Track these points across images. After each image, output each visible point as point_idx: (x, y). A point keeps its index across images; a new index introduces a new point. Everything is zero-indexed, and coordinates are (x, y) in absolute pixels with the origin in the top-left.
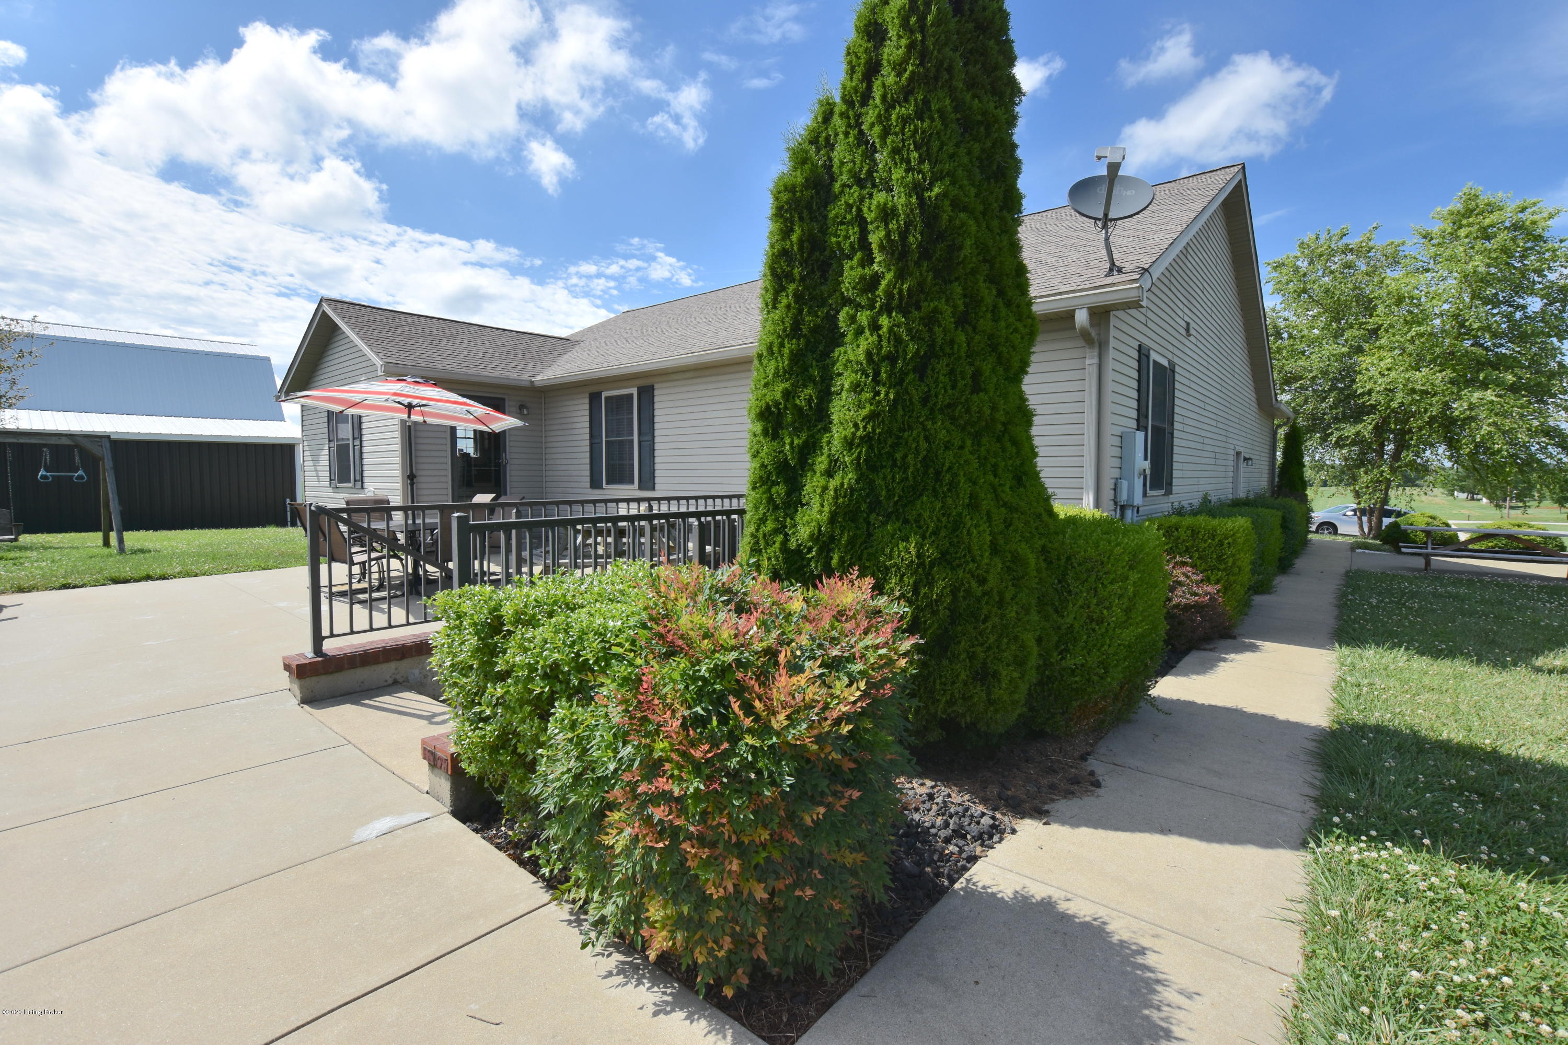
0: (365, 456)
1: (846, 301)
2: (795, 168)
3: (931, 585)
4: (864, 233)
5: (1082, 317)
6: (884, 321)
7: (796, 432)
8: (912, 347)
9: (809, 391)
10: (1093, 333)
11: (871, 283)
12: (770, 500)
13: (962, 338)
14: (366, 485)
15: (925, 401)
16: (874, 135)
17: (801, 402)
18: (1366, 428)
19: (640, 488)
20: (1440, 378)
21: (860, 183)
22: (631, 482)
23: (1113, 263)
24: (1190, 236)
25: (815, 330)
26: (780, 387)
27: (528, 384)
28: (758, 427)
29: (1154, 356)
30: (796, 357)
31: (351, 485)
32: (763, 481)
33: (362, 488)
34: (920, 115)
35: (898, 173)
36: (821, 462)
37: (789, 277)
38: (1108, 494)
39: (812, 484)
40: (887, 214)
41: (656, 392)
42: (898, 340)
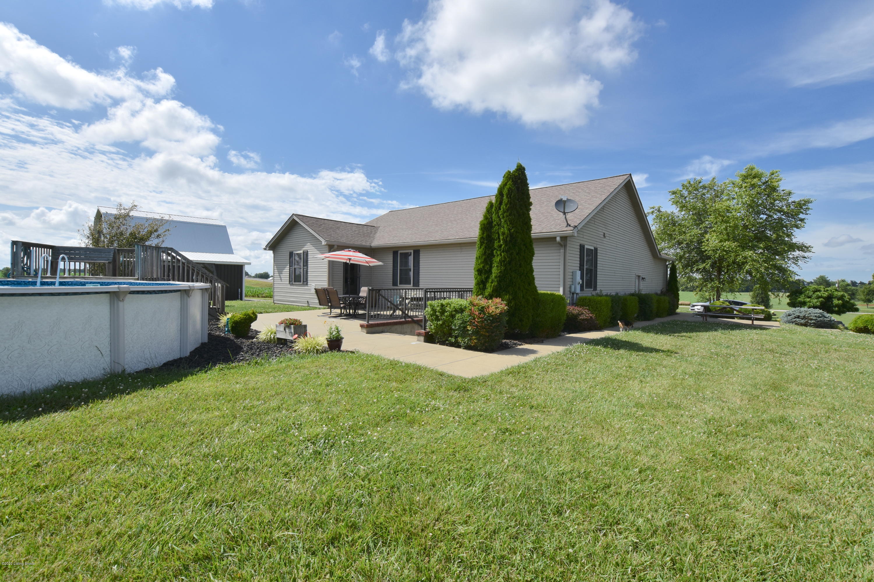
0: (309, 272)
1: (495, 249)
2: (484, 220)
3: (511, 303)
4: (499, 236)
5: (558, 239)
6: (503, 254)
7: (485, 274)
8: (508, 259)
9: (488, 266)
10: (562, 243)
11: (500, 246)
12: (480, 288)
13: (517, 257)
14: (309, 283)
15: (510, 269)
16: (501, 217)
17: (486, 268)
18: (707, 265)
19: (413, 286)
20: (734, 245)
21: (498, 225)
22: (410, 284)
23: (568, 224)
24: (598, 210)
25: (489, 254)
26: (482, 266)
27: (369, 247)
28: (477, 273)
29: (586, 247)
30: (485, 259)
31: (302, 283)
32: (478, 284)
33: (307, 284)
34: (510, 215)
35: (505, 226)
36: (490, 281)
37: (483, 242)
38: (567, 289)
39: (488, 285)
40: (503, 234)
41: (421, 252)
42: (505, 258)
